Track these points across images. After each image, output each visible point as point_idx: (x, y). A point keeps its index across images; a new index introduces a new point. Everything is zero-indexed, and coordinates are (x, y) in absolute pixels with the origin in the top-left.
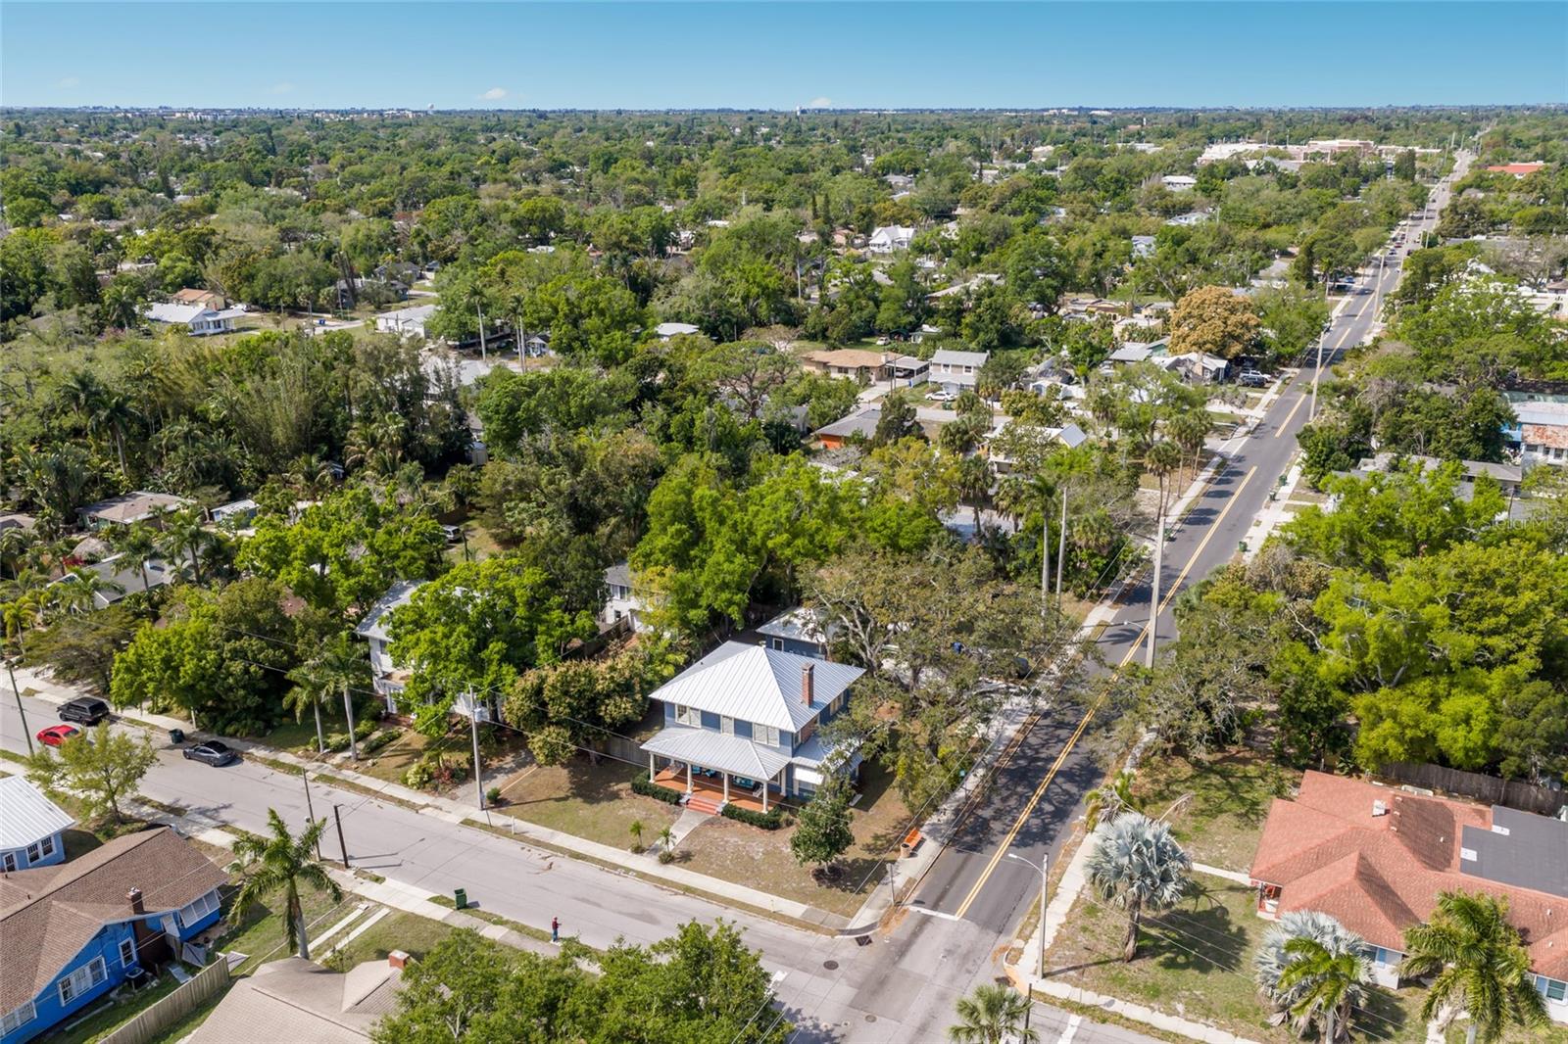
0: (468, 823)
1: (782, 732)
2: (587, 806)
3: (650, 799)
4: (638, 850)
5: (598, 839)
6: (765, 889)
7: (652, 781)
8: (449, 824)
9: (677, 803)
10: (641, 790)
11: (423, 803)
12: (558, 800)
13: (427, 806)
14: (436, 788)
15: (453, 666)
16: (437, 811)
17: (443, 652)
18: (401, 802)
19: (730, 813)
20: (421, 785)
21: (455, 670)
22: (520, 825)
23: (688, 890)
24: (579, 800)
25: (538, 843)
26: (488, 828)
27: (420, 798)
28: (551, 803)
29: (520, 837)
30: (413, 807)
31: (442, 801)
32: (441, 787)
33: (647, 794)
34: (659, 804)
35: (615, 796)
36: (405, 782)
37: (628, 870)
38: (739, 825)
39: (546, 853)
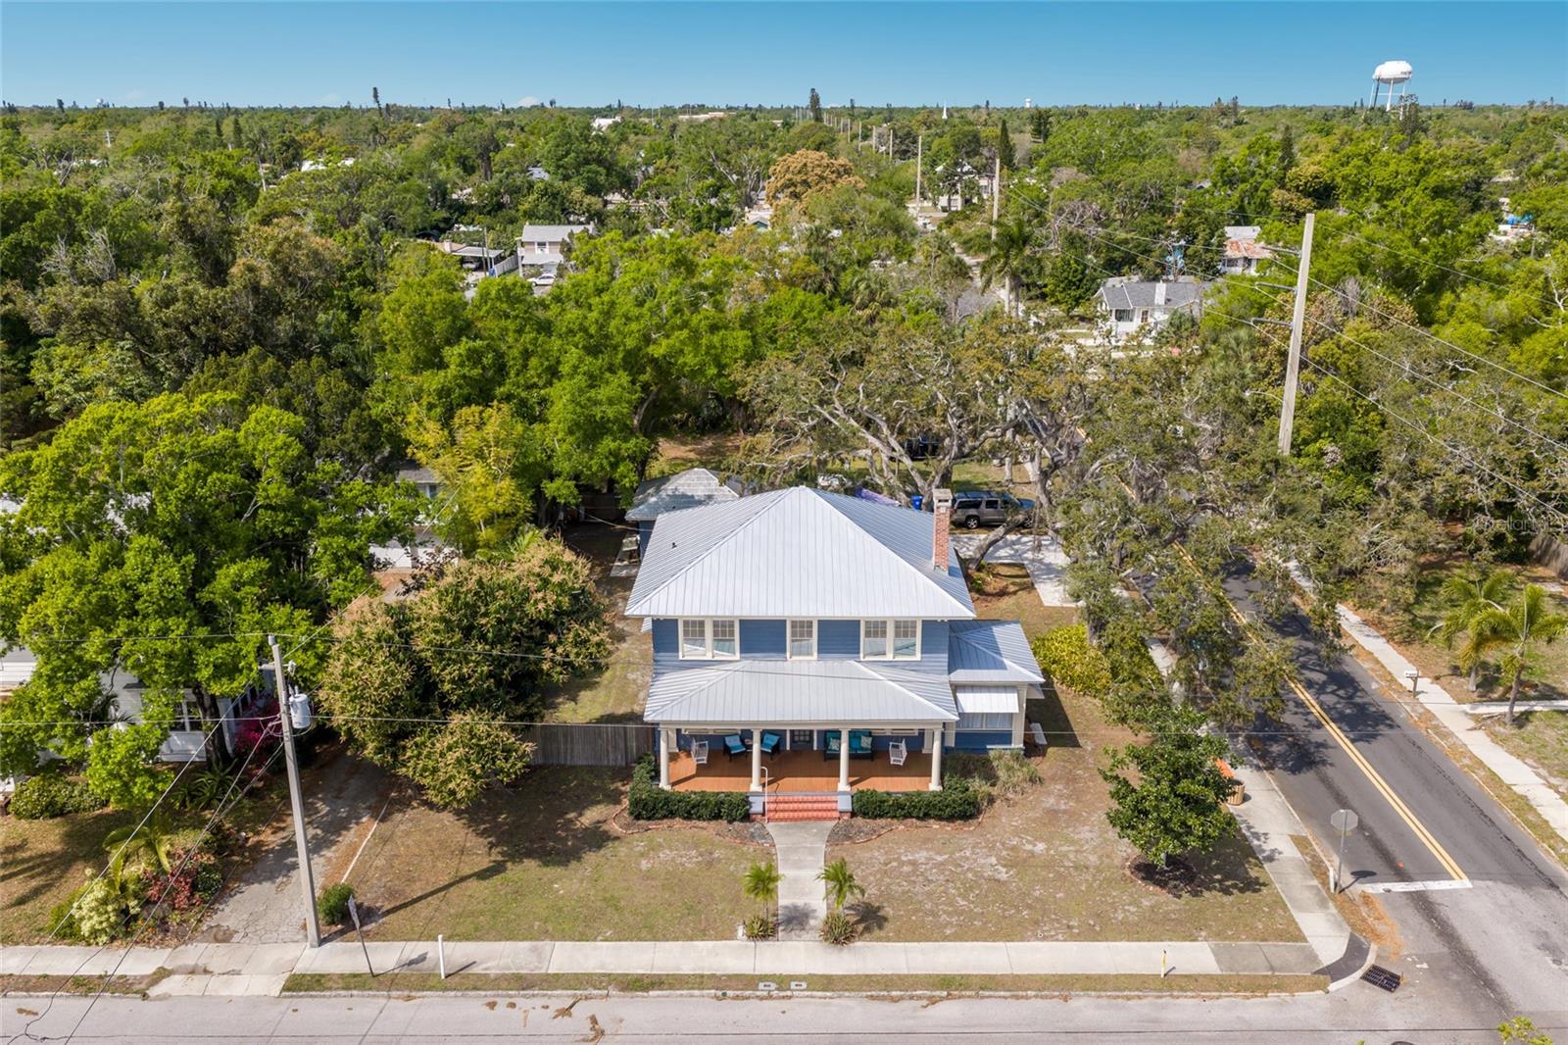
0: (300, 984)
1: (929, 625)
2: (559, 870)
3: (678, 823)
4: (764, 931)
5: (647, 929)
6: (1090, 934)
7: (664, 784)
8: (254, 1002)
9: (747, 817)
10: (652, 809)
11: (149, 969)
12: (483, 875)
13: (162, 974)
14: (162, 925)
15: (154, 625)
16: (198, 983)
17: (121, 597)
18: (83, 985)
19: (868, 808)
20: (124, 928)
21: (163, 633)
22: (443, 953)
23: (951, 985)
24: (531, 864)
25: (524, 983)
26: (353, 982)
27: (137, 961)
28: (473, 885)
29: (462, 979)
30: (122, 986)
31: (194, 953)
32: (174, 918)
33: (671, 814)
34: (708, 830)
35: (598, 838)
36: (69, 933)
37: (783, 982)
38: (900, 826)
39: (561, 998)
